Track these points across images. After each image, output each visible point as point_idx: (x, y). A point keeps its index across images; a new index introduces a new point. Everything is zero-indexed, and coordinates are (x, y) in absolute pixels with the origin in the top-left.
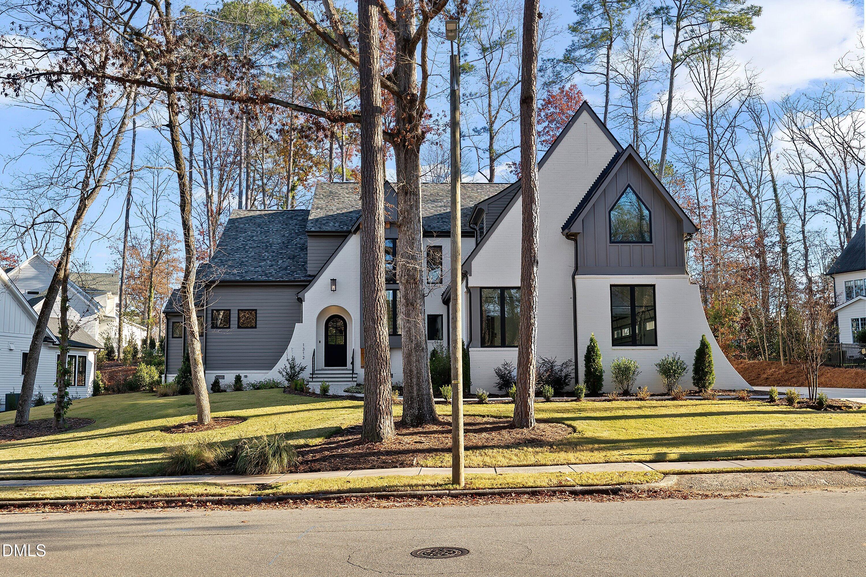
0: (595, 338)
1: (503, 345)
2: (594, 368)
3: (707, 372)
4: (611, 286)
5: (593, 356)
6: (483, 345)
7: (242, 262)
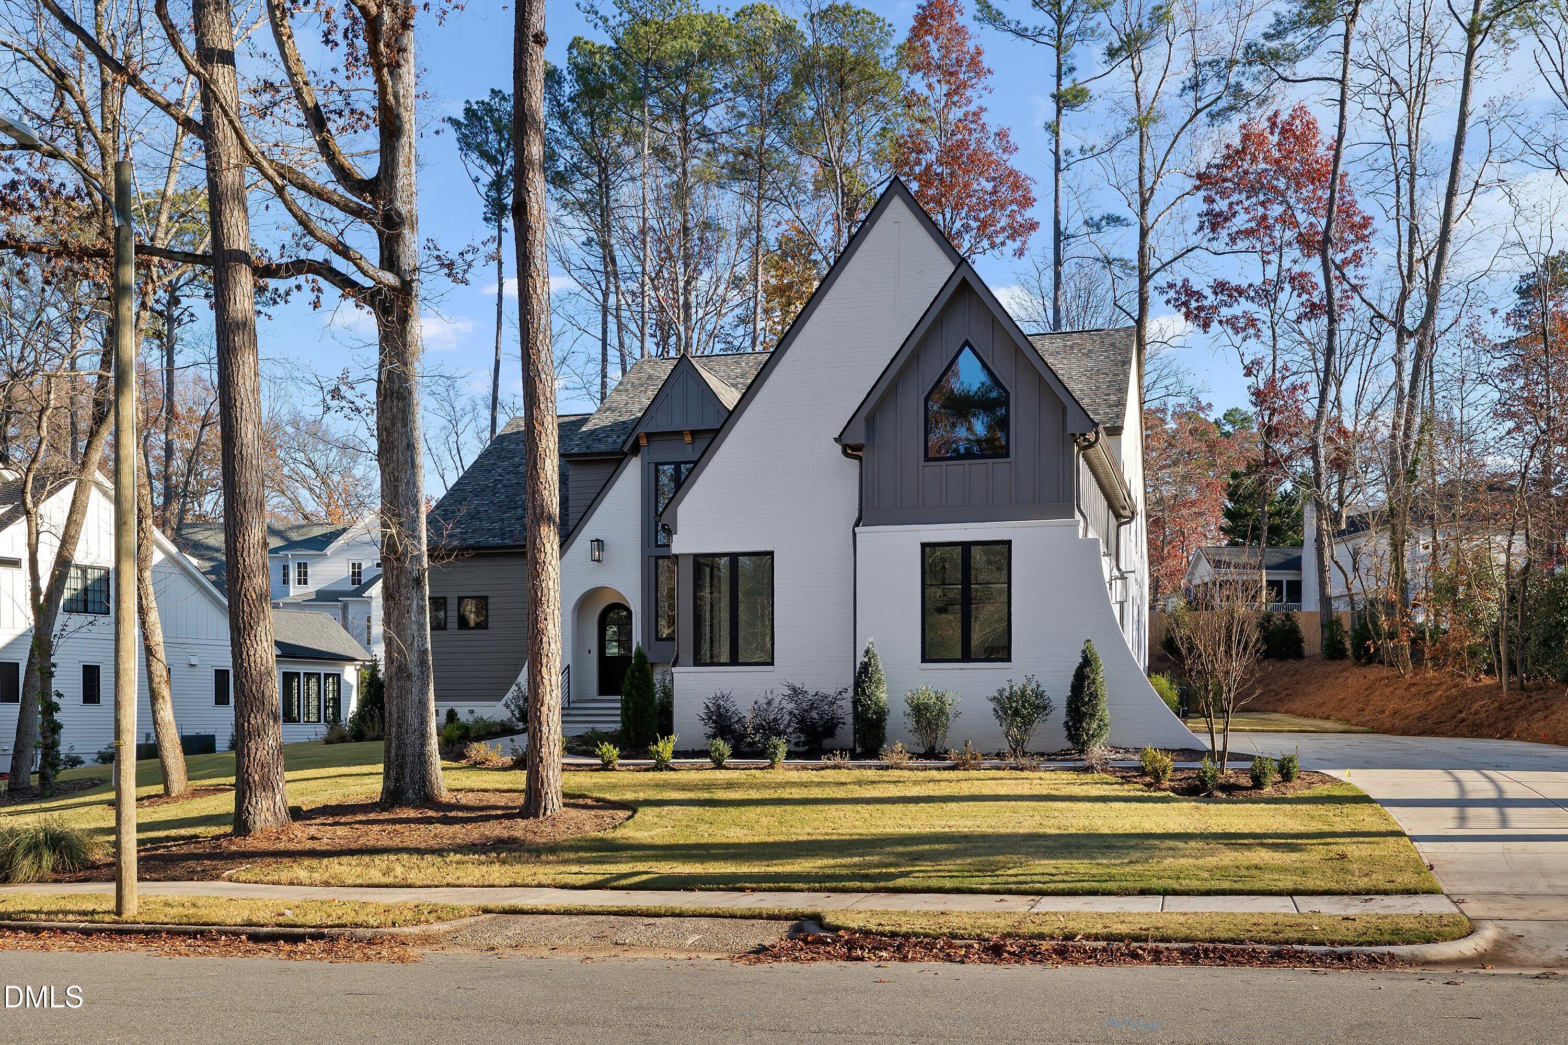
0: (875, 650)
1: (734, 661)
2: (863, 706)
3: (1085, 714)
4: (924, 546)
5: (864, 682)
6: (698, 662)
7: (478, 513)
